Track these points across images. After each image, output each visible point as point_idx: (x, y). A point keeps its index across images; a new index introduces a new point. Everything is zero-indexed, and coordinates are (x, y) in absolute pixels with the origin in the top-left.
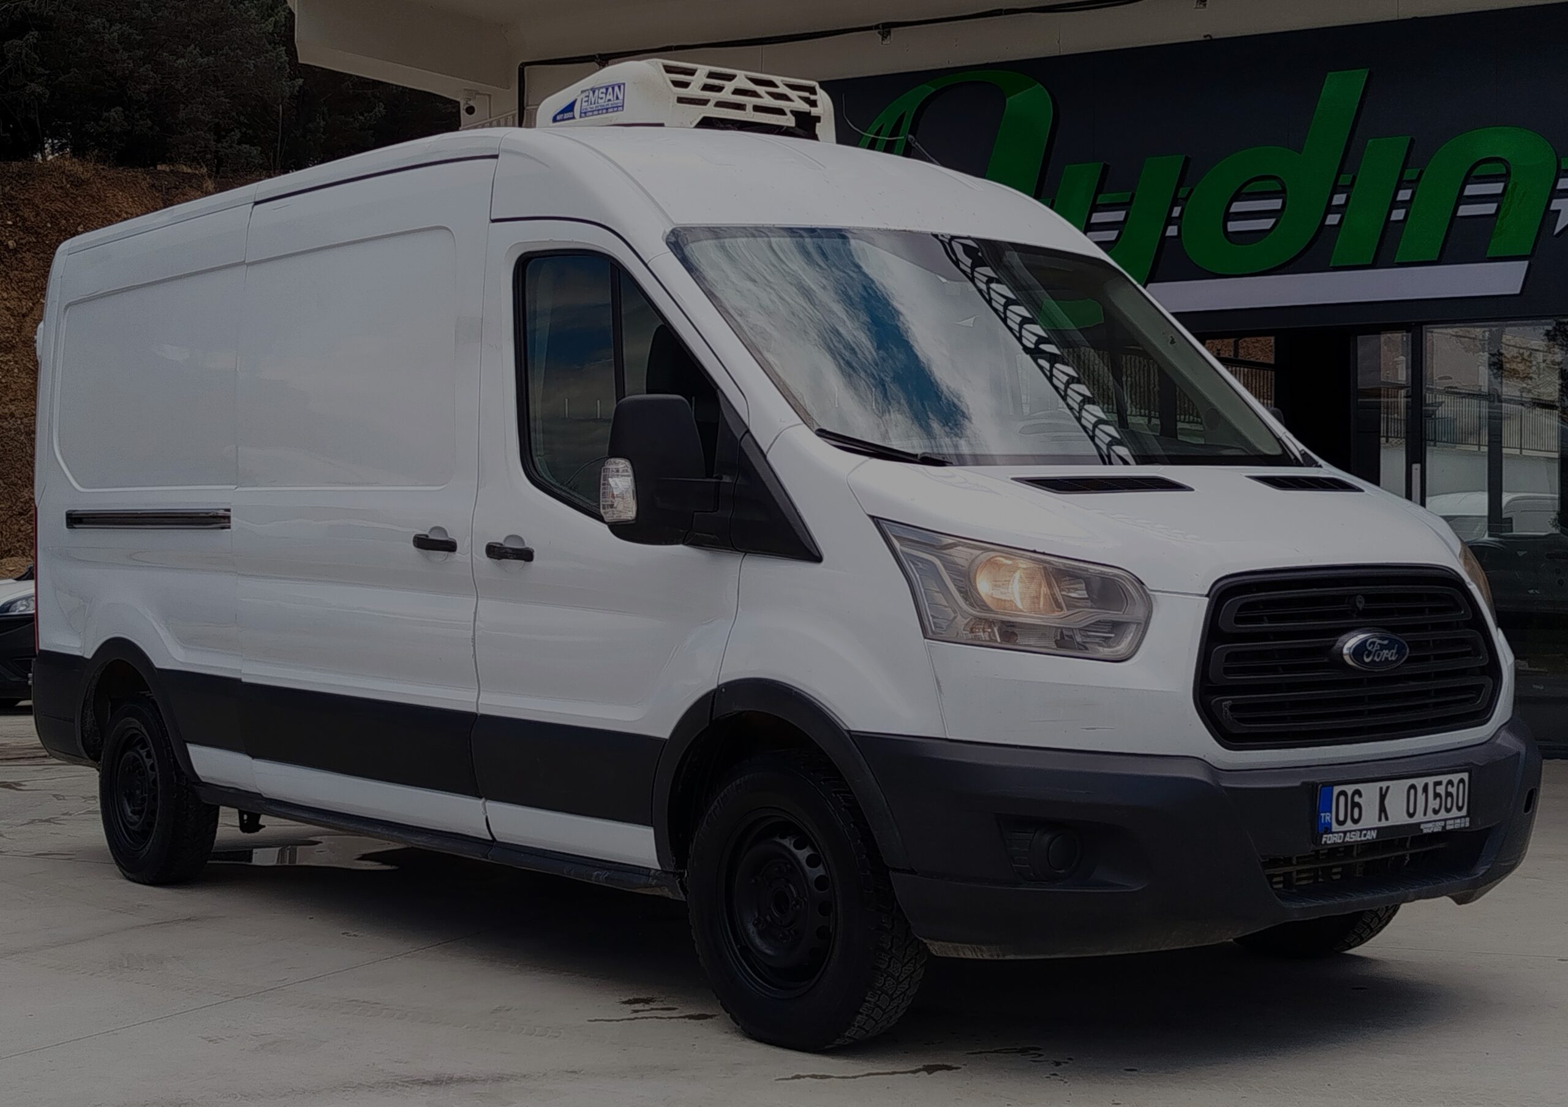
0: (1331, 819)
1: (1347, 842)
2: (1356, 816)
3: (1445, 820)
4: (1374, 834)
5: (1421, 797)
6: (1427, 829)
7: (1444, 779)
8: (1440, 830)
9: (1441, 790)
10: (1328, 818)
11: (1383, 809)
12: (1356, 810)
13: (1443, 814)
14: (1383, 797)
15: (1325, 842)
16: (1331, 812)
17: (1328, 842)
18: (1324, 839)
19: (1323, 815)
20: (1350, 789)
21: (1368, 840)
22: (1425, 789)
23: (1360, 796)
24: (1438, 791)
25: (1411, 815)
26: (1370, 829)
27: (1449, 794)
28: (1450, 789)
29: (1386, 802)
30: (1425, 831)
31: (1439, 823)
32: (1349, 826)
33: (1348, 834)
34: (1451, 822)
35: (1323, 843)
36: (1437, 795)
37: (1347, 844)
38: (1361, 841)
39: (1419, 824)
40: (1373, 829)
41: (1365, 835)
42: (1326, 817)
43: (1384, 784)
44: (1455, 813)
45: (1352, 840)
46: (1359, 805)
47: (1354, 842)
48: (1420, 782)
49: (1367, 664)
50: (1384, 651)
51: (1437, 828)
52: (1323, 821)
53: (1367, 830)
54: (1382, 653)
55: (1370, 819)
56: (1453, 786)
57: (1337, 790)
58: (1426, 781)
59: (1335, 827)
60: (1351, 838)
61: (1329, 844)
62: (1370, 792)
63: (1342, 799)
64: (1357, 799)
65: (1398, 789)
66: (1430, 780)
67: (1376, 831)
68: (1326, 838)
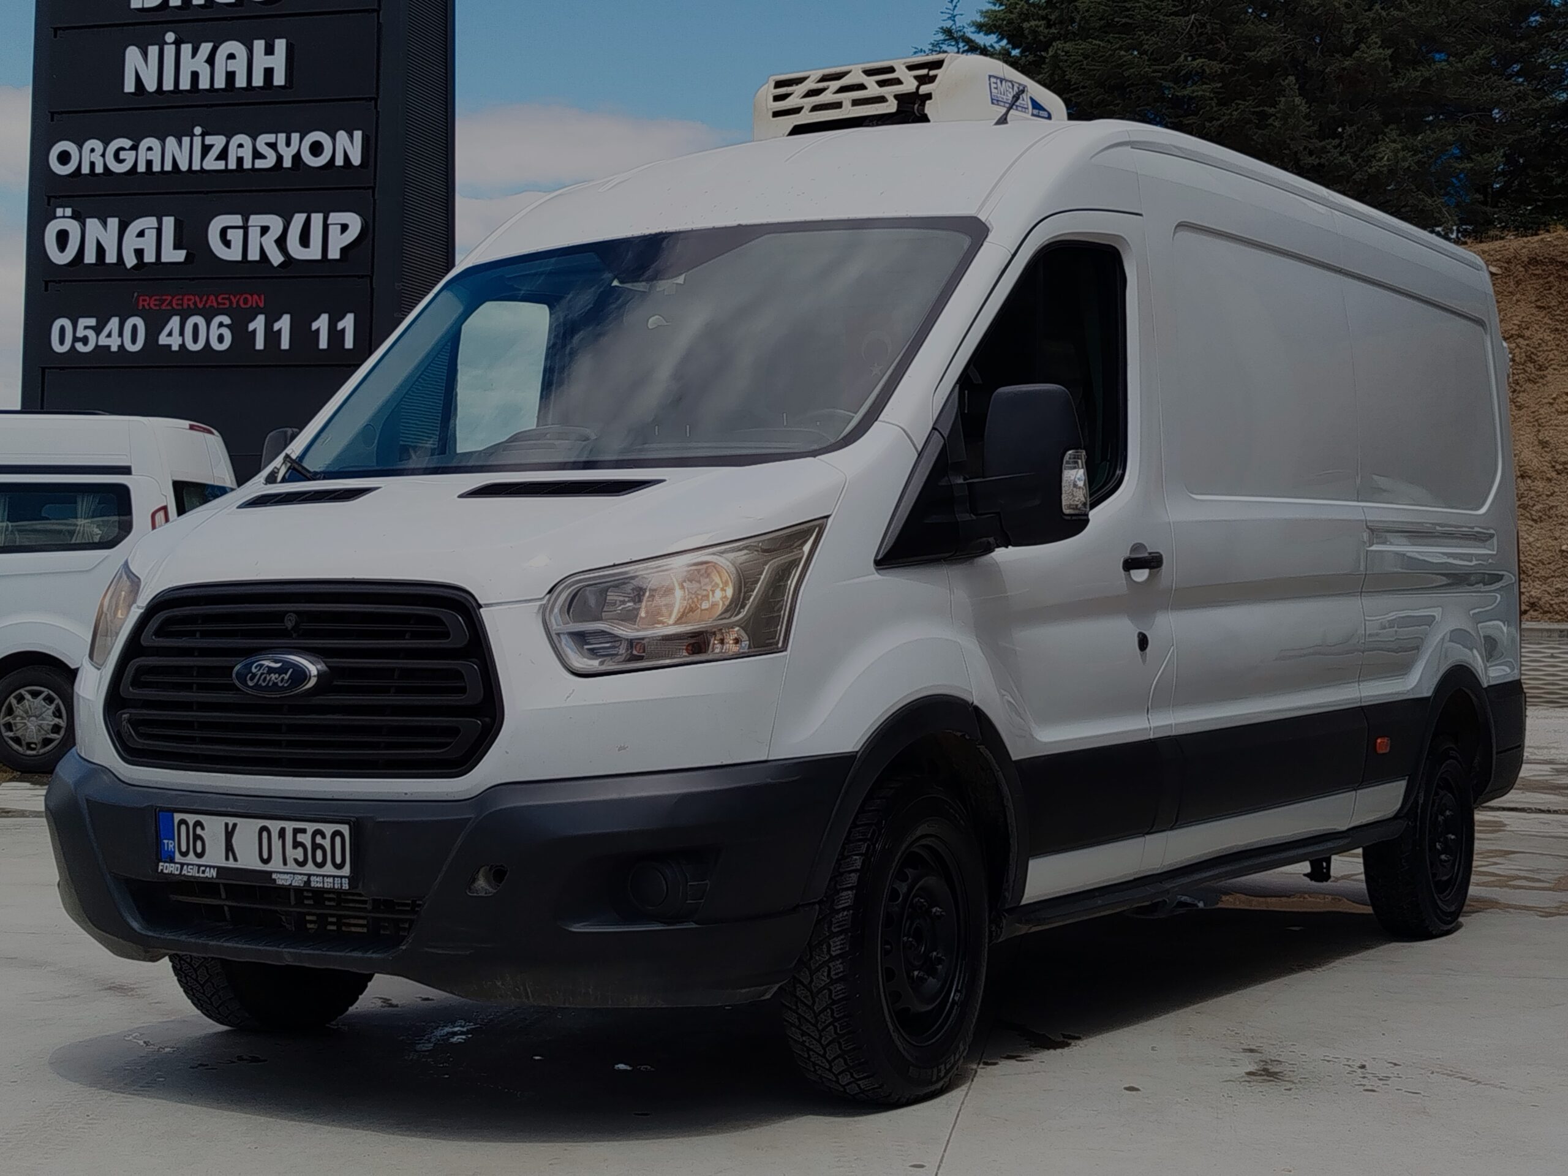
0: (174, 847)
1: (184, 875)
2: (199, 850)
3: (309, 875)
4: (213, 873)
5: (276, 843)
6: (282, 880)
7: (311, 827)
8: (302, 885)
9: (305, 839)
10: (171, 846)
11: (229, 848)
12: (199, 844)
13: (310, 868)
14: (229, 834)
15: (162, 870)
16: (174, 840)
17: (165, 871)
18: (160, 868)
19: (166, 841)
20: (191, 819)
21: (207, 877)
22: (282, 833)
23: (203, 828)
24: (299, 839)
25: (266, 861)
26: (210, 867)
27: (316, 846)
28: (319, 840)
29: (234, 841)
30: (279, 882)
31: (300, 877)
32: (191, 858)
33: (185, 867)
34: (320, 879)
35: (159, 871)
36: (296, 844)
37: (183, 878)
38: (199, 877)
39: (271, 873)
40: (214, 867)
41: (204, 872)
42: (169, 845)
43: (231, 821)
44: (329, 869)
45: (190, 874)
46: (201, 838)
47: (192, 876)
48: (275, 826)
49: (251, 687)
50: (272, 675)
51: (298, 882)
52: (166, 849)
53: (206, 866)
54: (268, 678)
55: (215, 856)
56: (324, 837)
57: (178, 817)
58: (283, 826)
59: (178, 857)
60: (188, 872)
61: (166, 874)
62: (213, 828)
63: (183, 828)
64: (199, 831)
65: (247, 830)
66: (290, 826)
67: (216, 869)
68: (163, 866)
